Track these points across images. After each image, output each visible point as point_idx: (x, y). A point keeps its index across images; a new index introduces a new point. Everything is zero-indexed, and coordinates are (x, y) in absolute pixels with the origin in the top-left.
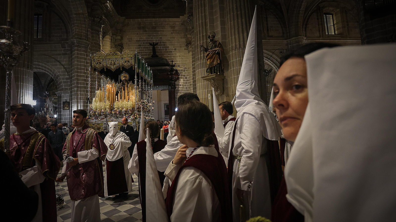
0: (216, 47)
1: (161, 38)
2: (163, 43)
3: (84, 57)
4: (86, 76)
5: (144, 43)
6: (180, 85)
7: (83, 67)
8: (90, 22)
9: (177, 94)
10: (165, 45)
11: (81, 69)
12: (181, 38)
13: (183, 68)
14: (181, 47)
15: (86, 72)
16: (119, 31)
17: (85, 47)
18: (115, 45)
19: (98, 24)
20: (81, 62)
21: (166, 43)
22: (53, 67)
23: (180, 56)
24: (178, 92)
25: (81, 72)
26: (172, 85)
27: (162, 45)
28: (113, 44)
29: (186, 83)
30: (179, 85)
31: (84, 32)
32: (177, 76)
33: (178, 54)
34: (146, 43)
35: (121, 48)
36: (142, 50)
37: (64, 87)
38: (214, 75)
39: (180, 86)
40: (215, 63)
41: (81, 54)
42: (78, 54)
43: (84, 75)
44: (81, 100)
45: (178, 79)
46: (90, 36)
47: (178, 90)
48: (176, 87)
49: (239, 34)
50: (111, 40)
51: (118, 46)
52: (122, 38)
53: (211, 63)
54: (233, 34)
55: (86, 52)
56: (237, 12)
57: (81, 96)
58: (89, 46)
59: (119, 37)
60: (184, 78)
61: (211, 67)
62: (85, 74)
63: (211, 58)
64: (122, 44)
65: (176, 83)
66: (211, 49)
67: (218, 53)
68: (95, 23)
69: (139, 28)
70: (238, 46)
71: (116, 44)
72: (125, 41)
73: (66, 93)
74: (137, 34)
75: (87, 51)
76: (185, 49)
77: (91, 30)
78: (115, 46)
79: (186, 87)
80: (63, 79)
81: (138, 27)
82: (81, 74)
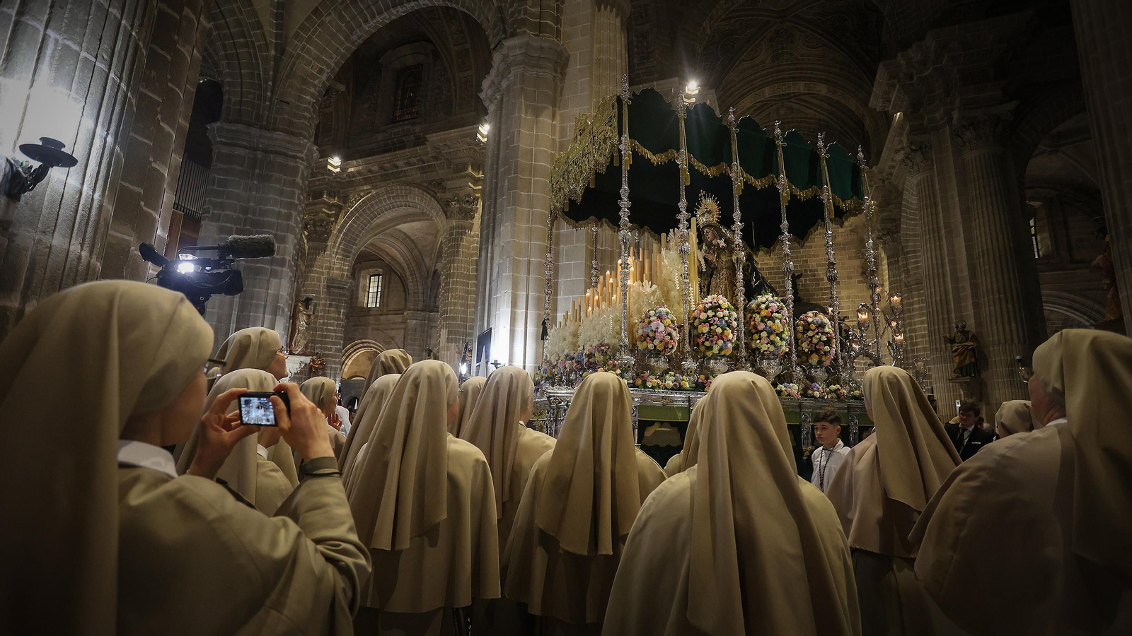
0: (967, 340)
1: (806, 261)
2: (810, 271)
10: (814, 275)
12: (850, 258)
14: (849, 277)
23: (848, 297)
27: (808, 276)
33: (844, 293)
34: (775, 273)
38: (967, 379)
40: (967, 361)
49: (1003, 324)
53: (961, 362)
54: (994, 324)
56: (999, 295)
61: (961, 366)
63: (960, 355)
66: (961, 342)
67: (973, 350)
70: (1003, 341)
76: (859, 282)
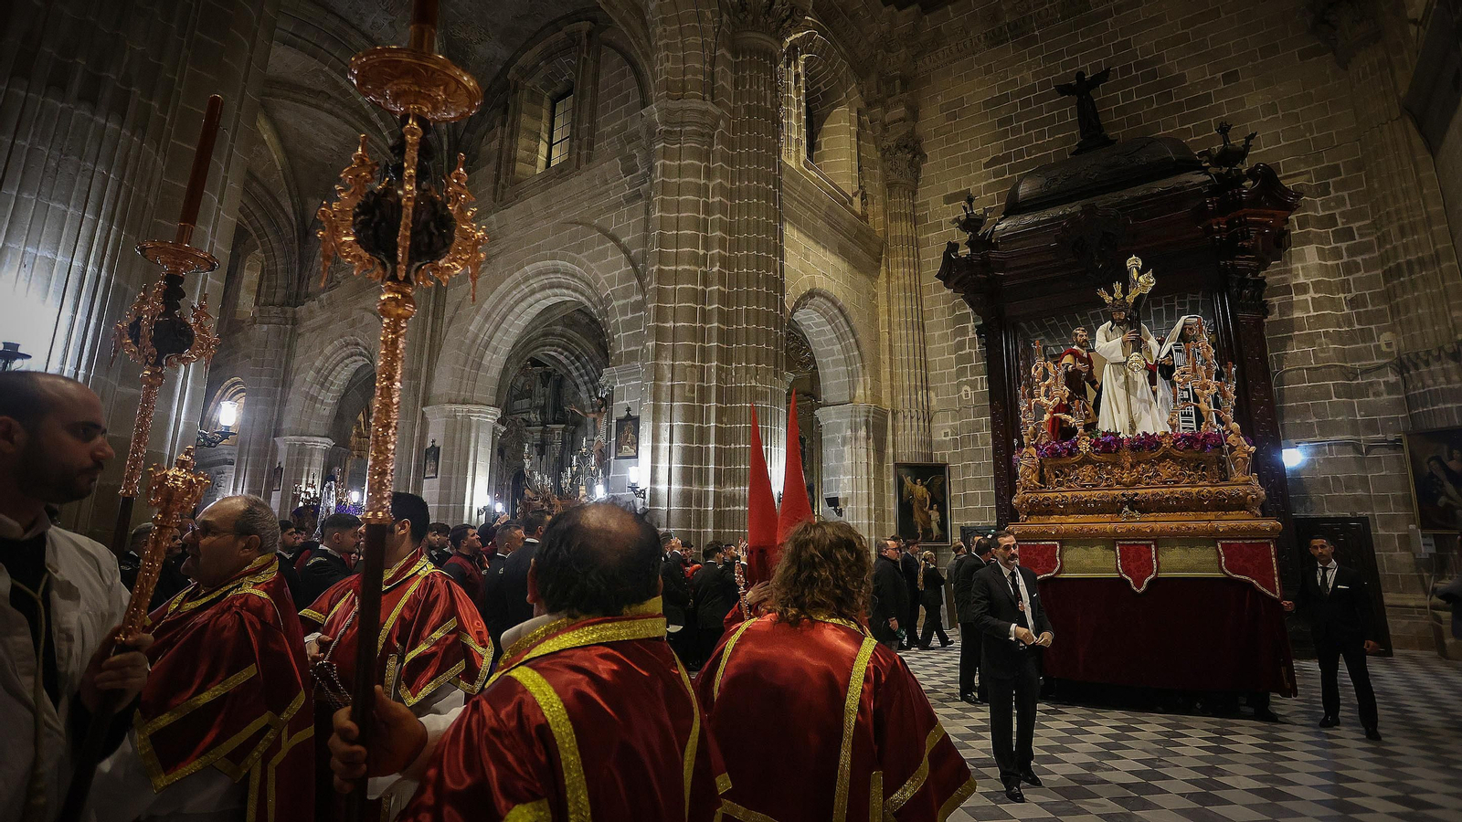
3: (698, 181)
4: (705, 275)
5: (1026, 103)
6: (1302, 289)
7: (689, 232)
8: (725, 17)
9: (1284, 347)
11: (678, 241)
13: (1306, 176)
15: (701, 252)
16: (898, 82)
17: (702, 135)
18: (884, 151)
19: (762, 19)
20: (678, 207)
21: (1160, 59)
22: (593, 266)
24: (1290, 338)
25: (677, 259)
26: (1243, 283)
28: (873, 146)
29: (1355, 267)
30: (1287, 290)
31: (697, 66)
32: (1272, 216)
35: (915, 157)
36: (1020, 142)
37: (623, 348)
39: (1302, 297)
41: (681, 171)
42: (666, 171)
43: (693, 268)
44: (672, 401)
45: (1278, 244)
46: (725, 82)
47: (1290, 325)
48: (1264, 304)
50: (860, 124)
51: (899, 154)
52: (914, 113)
55: (705, 156)
57: (676, 378)
58: (715, 126)
59: (900, 111)
60: (1322, 240)
62: (696, 264)
64: (918, 142)
65: (1271, 276)
68: (750, 18)
69: (995, 39)
71: (885, 144)
72: (932, 118)
73: (630, 374)
74: (988, 71)
75: (708, 153)
77: (729, 56)
78: (883, 155)
79: (1349, 296)
80: (623, 311)
81: (986, 38)
82: (680, 268)
